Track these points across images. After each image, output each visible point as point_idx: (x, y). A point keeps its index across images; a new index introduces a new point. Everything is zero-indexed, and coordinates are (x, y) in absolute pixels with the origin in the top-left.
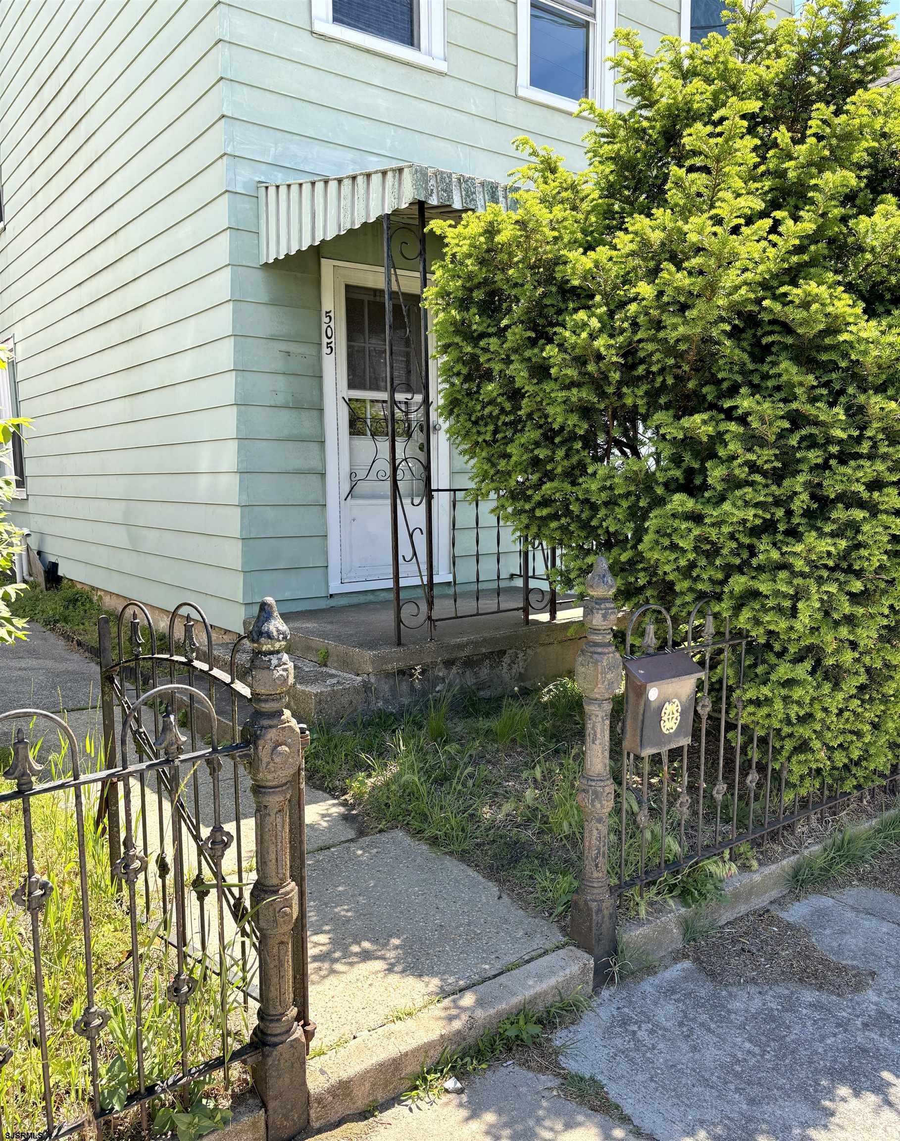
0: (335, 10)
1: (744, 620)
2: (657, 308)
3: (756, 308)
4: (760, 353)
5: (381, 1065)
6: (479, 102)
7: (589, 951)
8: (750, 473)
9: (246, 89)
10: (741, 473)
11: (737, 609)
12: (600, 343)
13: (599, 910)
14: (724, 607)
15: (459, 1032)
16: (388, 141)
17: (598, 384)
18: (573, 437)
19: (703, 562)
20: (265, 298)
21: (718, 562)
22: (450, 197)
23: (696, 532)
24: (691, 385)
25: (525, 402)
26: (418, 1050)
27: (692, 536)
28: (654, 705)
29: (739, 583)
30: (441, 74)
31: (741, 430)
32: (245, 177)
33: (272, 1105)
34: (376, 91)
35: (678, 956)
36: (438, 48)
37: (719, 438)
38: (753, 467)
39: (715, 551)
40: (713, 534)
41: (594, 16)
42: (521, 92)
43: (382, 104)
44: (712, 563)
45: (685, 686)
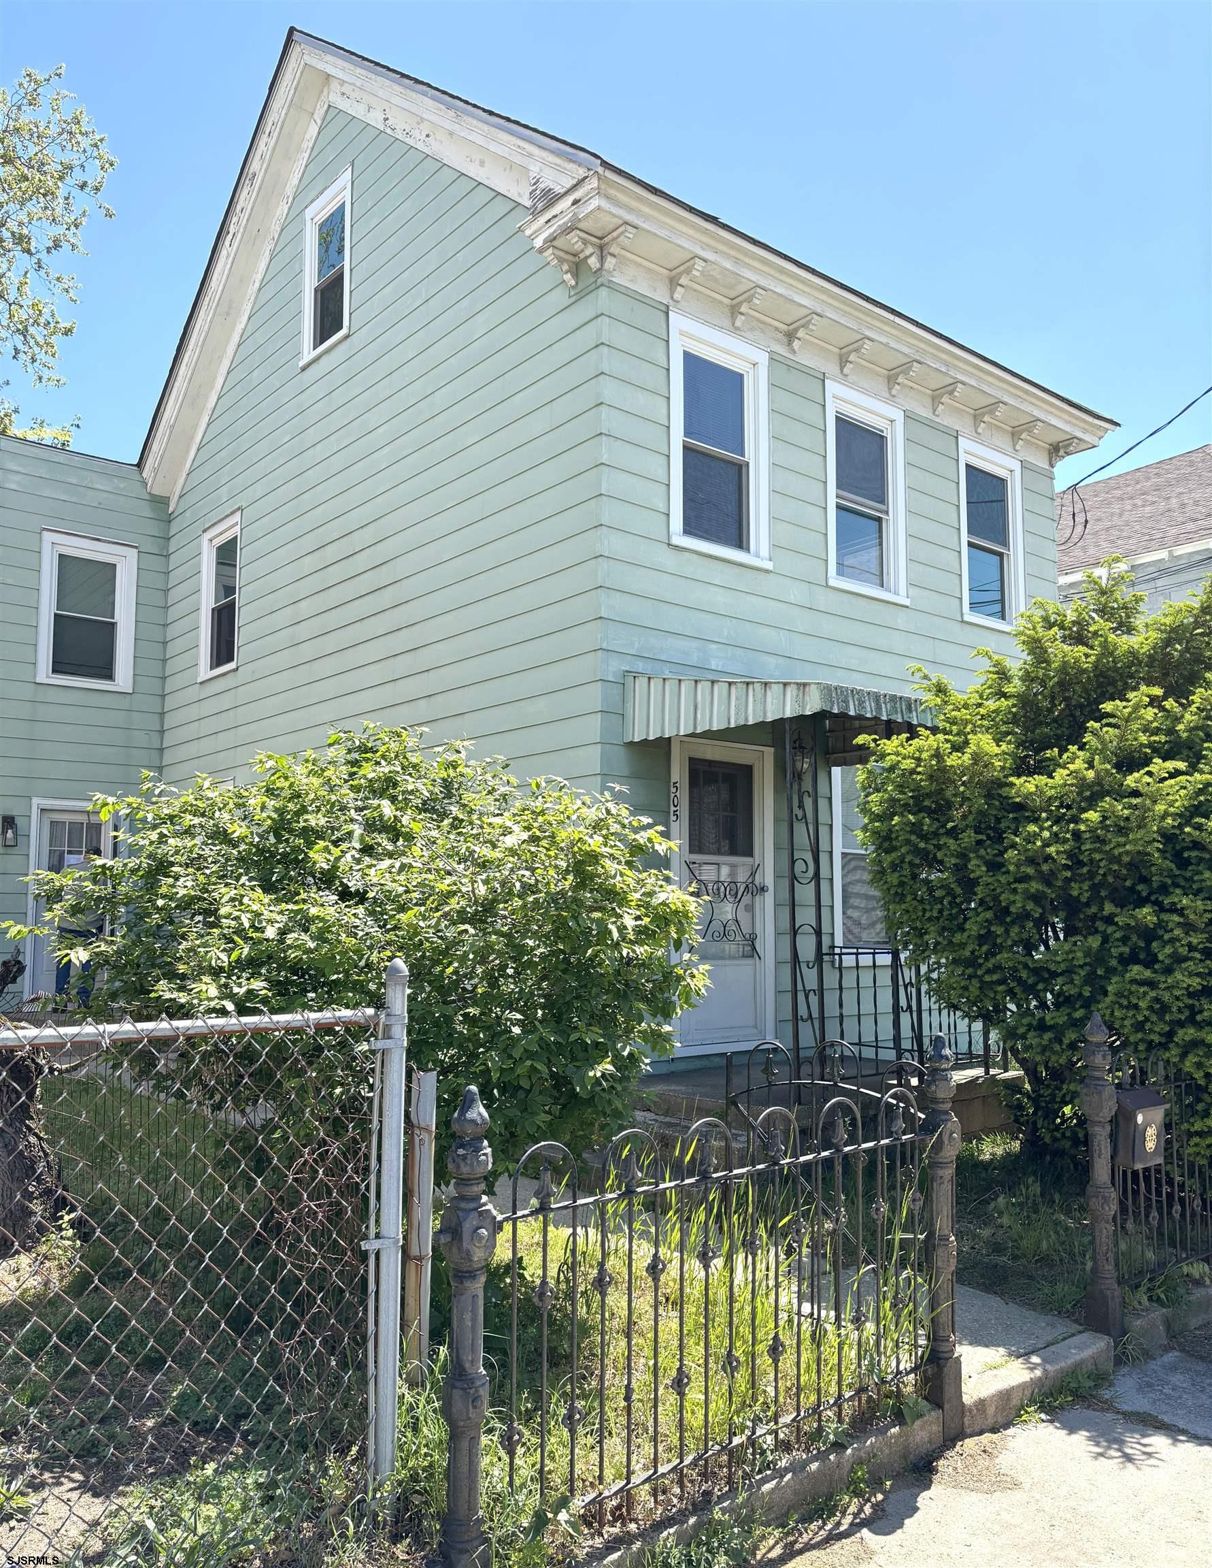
0: (685, 524)
1: (1188, 1065)
2: (1102, 829)
3: (1178, 832)
4: (1183, 864)
5: (1001, 1392)
6: (796, 593)
7: (1108, 1334)
8: (1190, 951)
9: (618, 594)
10: (1183, 951)
11: (1183, 1056)
12: (1052, 850)
13: (1113, 1298)
14: (1173, 1054)
15: (1040, 1379)
16: (725, 631)
17: (1047, 880)
18: (1026, 915)
19: (1154, 1018)
20: (626, 772)
21: (1167, 1018)
22: (848, 707)
23: (1153, 994)
24: (1128, 883)
25: (978, 889)
26: (1019, 1386)
27: (1148, 998)
28: (1141, 1128)
29: (1189, 1033)
30: (767, 571)
31: (1181, 920)
32: (615, 667)
33: (946, 1406)
34: (716, 589)
35: (1167, 1349)
36: (764, 551)
37: (1160, 924)
38: (1191, 947)
39: (1165, 1008)
40: (1166, 997)
41: (887, 513)
42: (832, 582)
43: (720, 600)
44: (1162, 1019)
45: (1158, 1114)
